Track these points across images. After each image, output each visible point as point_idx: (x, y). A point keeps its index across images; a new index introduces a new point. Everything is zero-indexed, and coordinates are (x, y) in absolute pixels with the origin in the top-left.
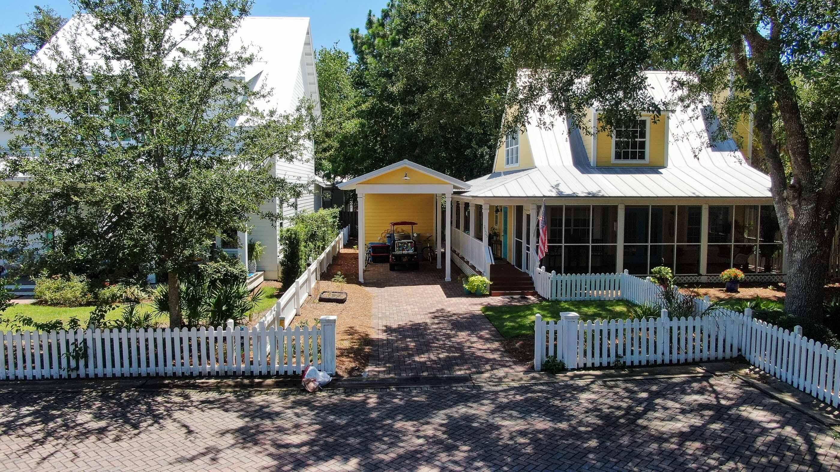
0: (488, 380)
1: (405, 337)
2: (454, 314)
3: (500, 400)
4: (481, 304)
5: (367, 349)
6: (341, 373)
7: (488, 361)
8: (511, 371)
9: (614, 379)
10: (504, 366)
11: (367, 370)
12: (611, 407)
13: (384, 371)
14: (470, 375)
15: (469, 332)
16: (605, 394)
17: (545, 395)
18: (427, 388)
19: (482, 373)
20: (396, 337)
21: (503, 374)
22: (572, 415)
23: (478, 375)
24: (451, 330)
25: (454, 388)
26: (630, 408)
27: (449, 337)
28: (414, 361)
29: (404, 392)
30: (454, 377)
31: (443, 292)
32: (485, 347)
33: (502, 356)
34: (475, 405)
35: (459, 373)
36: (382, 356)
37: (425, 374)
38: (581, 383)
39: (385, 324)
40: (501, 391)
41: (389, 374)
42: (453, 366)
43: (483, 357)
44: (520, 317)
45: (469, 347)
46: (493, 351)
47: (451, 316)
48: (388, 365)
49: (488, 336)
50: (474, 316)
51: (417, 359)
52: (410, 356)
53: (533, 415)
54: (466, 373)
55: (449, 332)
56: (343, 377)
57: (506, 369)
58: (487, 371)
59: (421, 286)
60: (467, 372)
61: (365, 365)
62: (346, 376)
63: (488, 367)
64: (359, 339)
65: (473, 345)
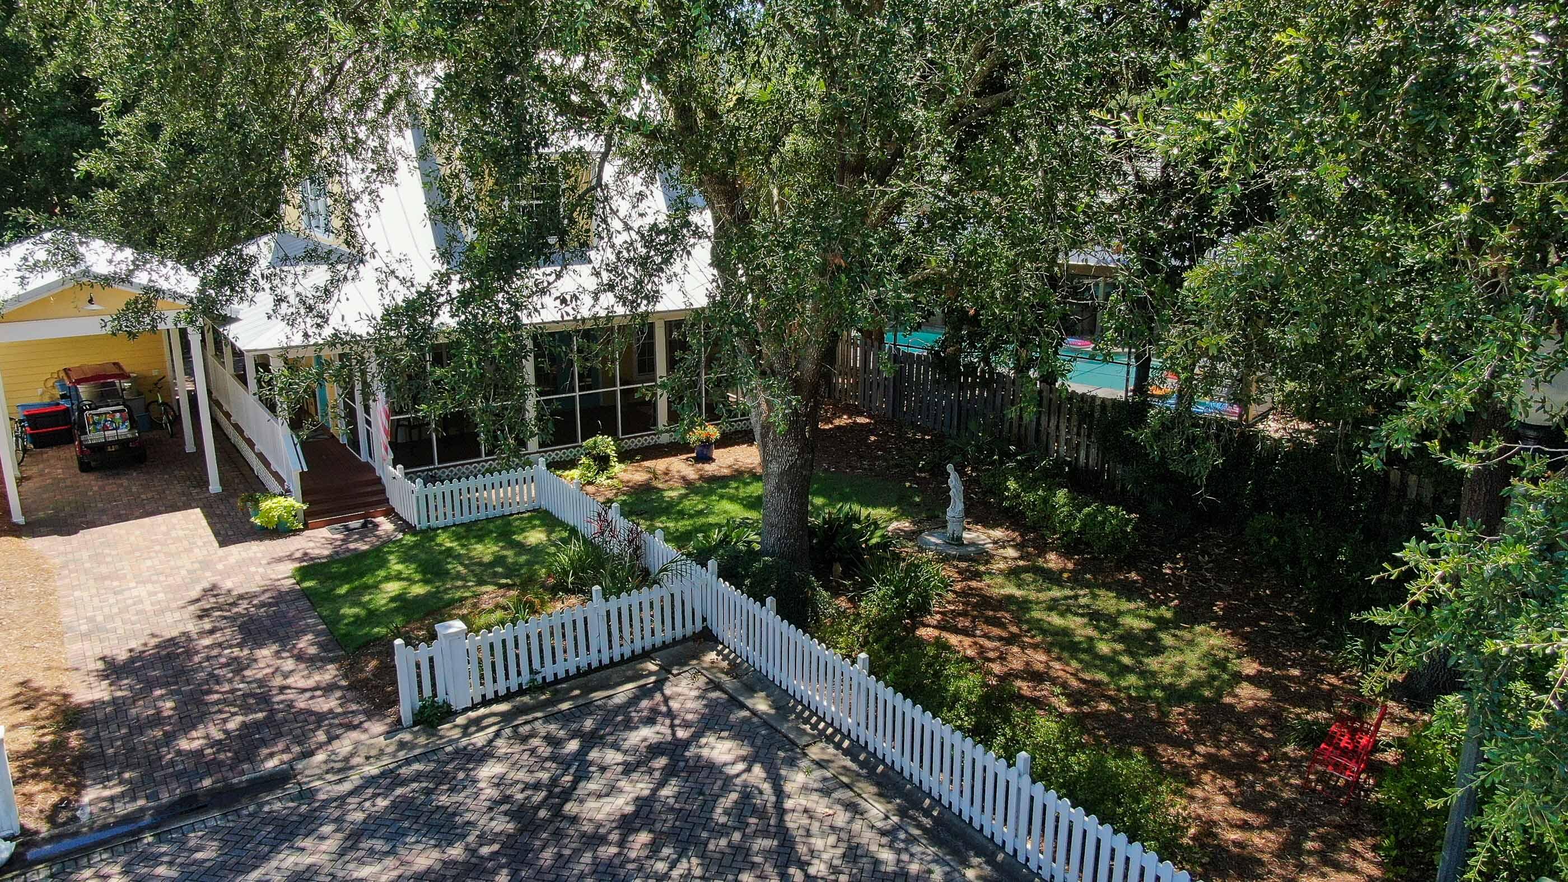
0: (325, 767)
1: (150, 685)
2: (241, 597)
3: (350, 818)
4: (290, 557)
5: (74, 739)
6: (31, 824)
7: (320, 718)
8: (363, 737)
9: (530, 717)
10: (351, 727)
11: (86, 799)
12: (527, 786)
13: (123, 795)
14: (290, 762)
15: (275, 647)
16: (517, 756)
17: (424, 785)
18: (214, 818)
19: (311, 754)
20: (131, 688)
21: (349, 748)
22: (468, 823)
23: (305, 762)
24: (241, 646)
25: (266, 809)
26: (554, 781)
27: (238, 667)
28: (179, 753)
29: (171, 841)
30: (261, 777)
31: (209, 531)
32: (310, 683)
33: (344, 701)
34: (308, 843)
35: (271, 764)
36: (111, 751)
37: (207, 782)
38: (479, 739)
39: (99, 652)
40: (351, 793)
41: (134, 799)
42: (257, 748)
43: (309, 712)
44: (367, 587)
45: (282, 689)
46: (328, 689)
47: (234, 604)
48: (127, 775)
49: (313, 650)
50: (281, 597)
51: (184, 744)
52: (169, 738)
53: (407, 840)
54: (283, 763)
55: (236, 652)
56: (37, 833)
57: (355, 735)
58: (320, 746)
59: (159, 518)
60: (286, 757)
61: (79, 788)
62: (44, 829)
63: (321, 736)
64: (52, 717)
65: (290, 681)
